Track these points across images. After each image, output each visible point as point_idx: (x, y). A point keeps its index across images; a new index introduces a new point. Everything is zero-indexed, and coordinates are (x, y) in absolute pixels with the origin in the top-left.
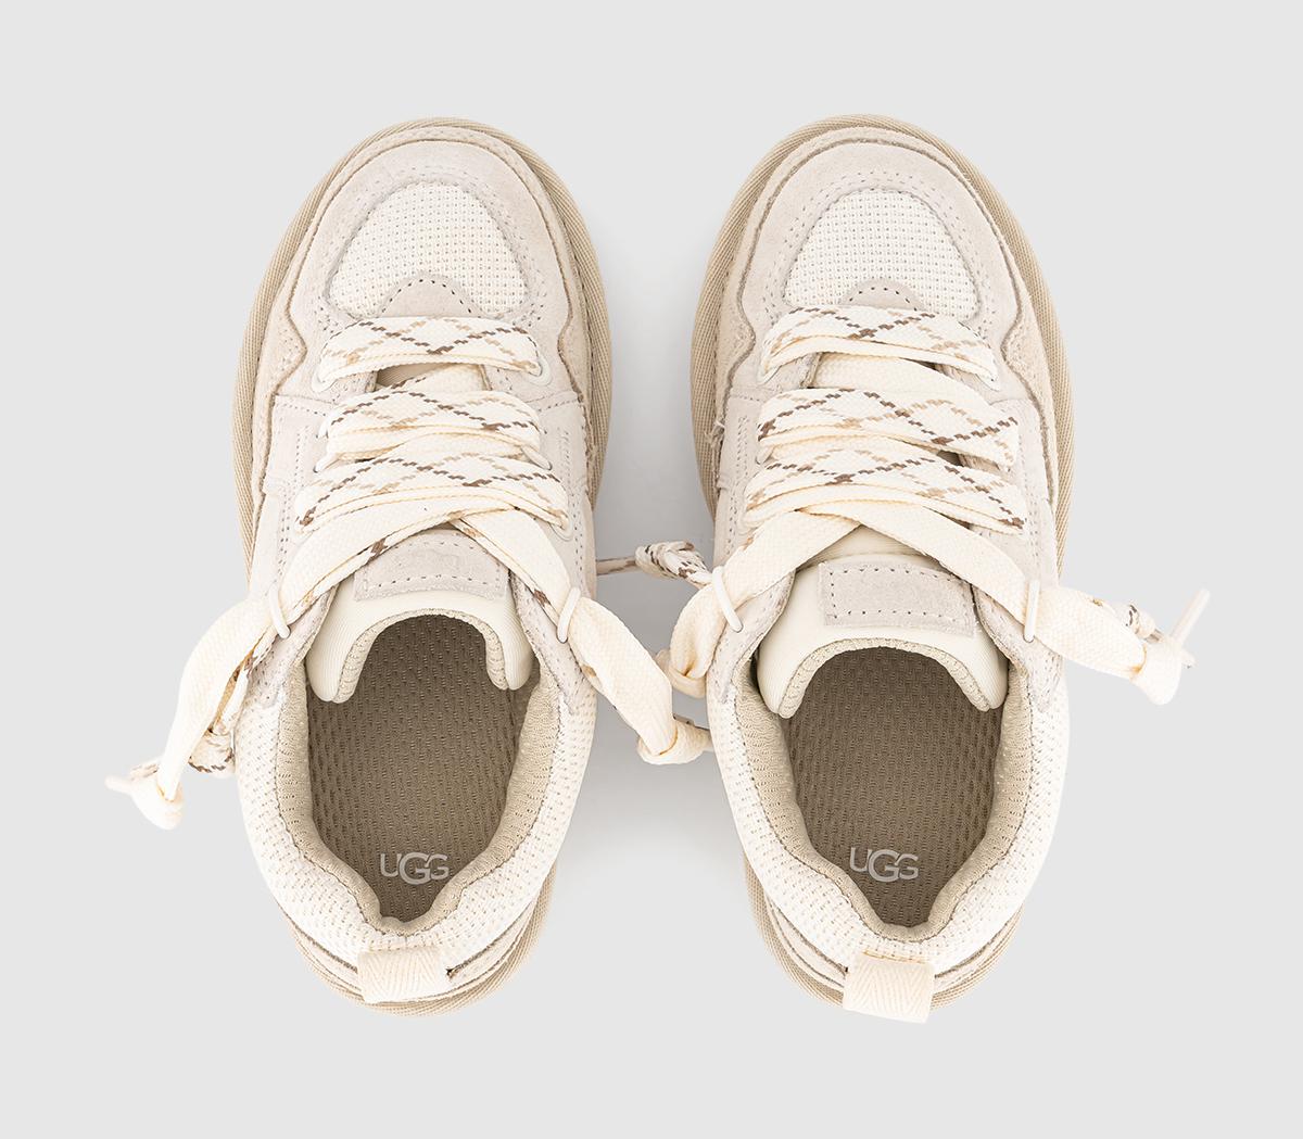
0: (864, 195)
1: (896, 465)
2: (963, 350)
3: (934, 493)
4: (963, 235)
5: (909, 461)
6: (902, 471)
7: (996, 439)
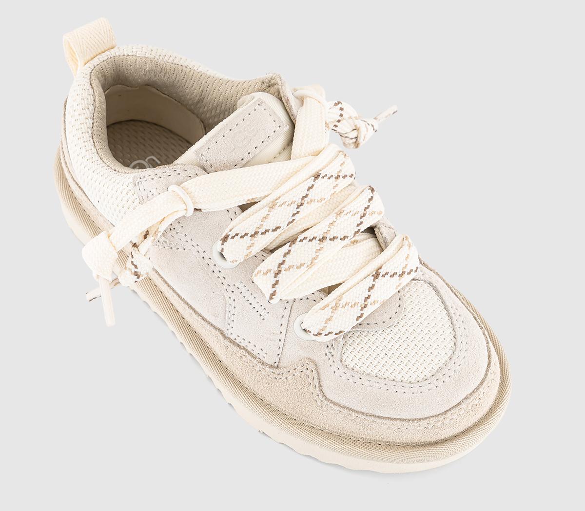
0: (447, 358)
1: (302, 204)
2: (328, 311)
3: (273, 206)
4: (386, 387)
5: (298, 212)
6: (296, 203)
7: (272, 271)
